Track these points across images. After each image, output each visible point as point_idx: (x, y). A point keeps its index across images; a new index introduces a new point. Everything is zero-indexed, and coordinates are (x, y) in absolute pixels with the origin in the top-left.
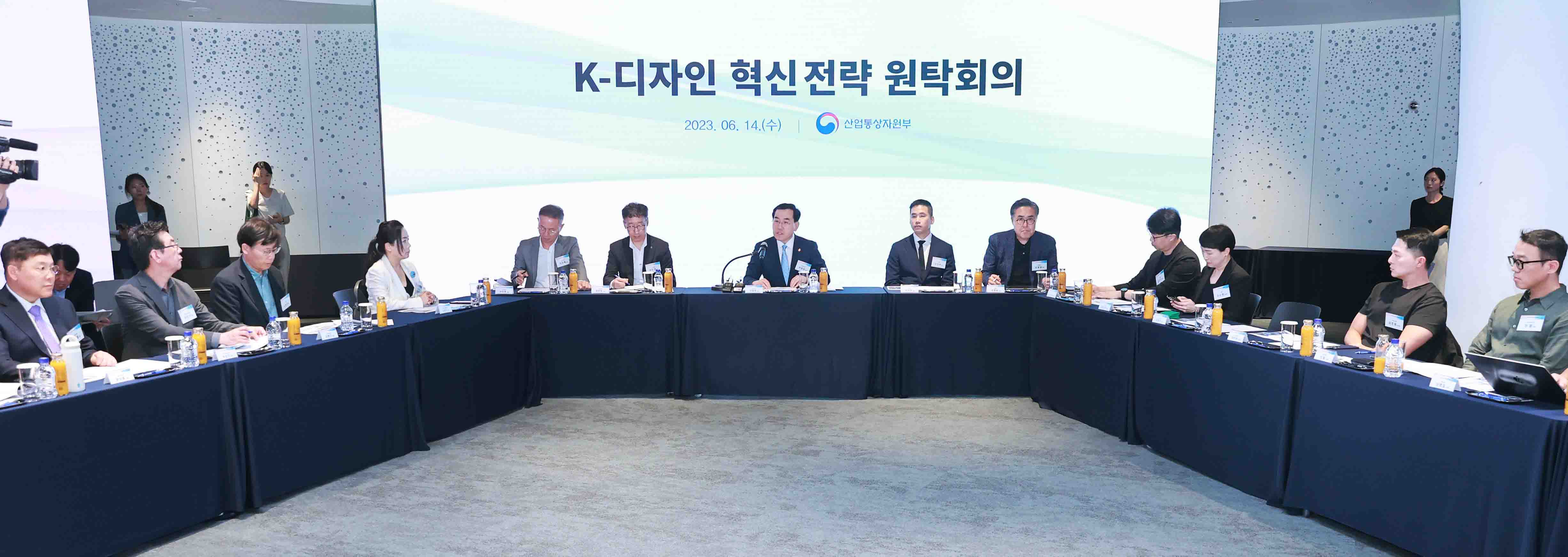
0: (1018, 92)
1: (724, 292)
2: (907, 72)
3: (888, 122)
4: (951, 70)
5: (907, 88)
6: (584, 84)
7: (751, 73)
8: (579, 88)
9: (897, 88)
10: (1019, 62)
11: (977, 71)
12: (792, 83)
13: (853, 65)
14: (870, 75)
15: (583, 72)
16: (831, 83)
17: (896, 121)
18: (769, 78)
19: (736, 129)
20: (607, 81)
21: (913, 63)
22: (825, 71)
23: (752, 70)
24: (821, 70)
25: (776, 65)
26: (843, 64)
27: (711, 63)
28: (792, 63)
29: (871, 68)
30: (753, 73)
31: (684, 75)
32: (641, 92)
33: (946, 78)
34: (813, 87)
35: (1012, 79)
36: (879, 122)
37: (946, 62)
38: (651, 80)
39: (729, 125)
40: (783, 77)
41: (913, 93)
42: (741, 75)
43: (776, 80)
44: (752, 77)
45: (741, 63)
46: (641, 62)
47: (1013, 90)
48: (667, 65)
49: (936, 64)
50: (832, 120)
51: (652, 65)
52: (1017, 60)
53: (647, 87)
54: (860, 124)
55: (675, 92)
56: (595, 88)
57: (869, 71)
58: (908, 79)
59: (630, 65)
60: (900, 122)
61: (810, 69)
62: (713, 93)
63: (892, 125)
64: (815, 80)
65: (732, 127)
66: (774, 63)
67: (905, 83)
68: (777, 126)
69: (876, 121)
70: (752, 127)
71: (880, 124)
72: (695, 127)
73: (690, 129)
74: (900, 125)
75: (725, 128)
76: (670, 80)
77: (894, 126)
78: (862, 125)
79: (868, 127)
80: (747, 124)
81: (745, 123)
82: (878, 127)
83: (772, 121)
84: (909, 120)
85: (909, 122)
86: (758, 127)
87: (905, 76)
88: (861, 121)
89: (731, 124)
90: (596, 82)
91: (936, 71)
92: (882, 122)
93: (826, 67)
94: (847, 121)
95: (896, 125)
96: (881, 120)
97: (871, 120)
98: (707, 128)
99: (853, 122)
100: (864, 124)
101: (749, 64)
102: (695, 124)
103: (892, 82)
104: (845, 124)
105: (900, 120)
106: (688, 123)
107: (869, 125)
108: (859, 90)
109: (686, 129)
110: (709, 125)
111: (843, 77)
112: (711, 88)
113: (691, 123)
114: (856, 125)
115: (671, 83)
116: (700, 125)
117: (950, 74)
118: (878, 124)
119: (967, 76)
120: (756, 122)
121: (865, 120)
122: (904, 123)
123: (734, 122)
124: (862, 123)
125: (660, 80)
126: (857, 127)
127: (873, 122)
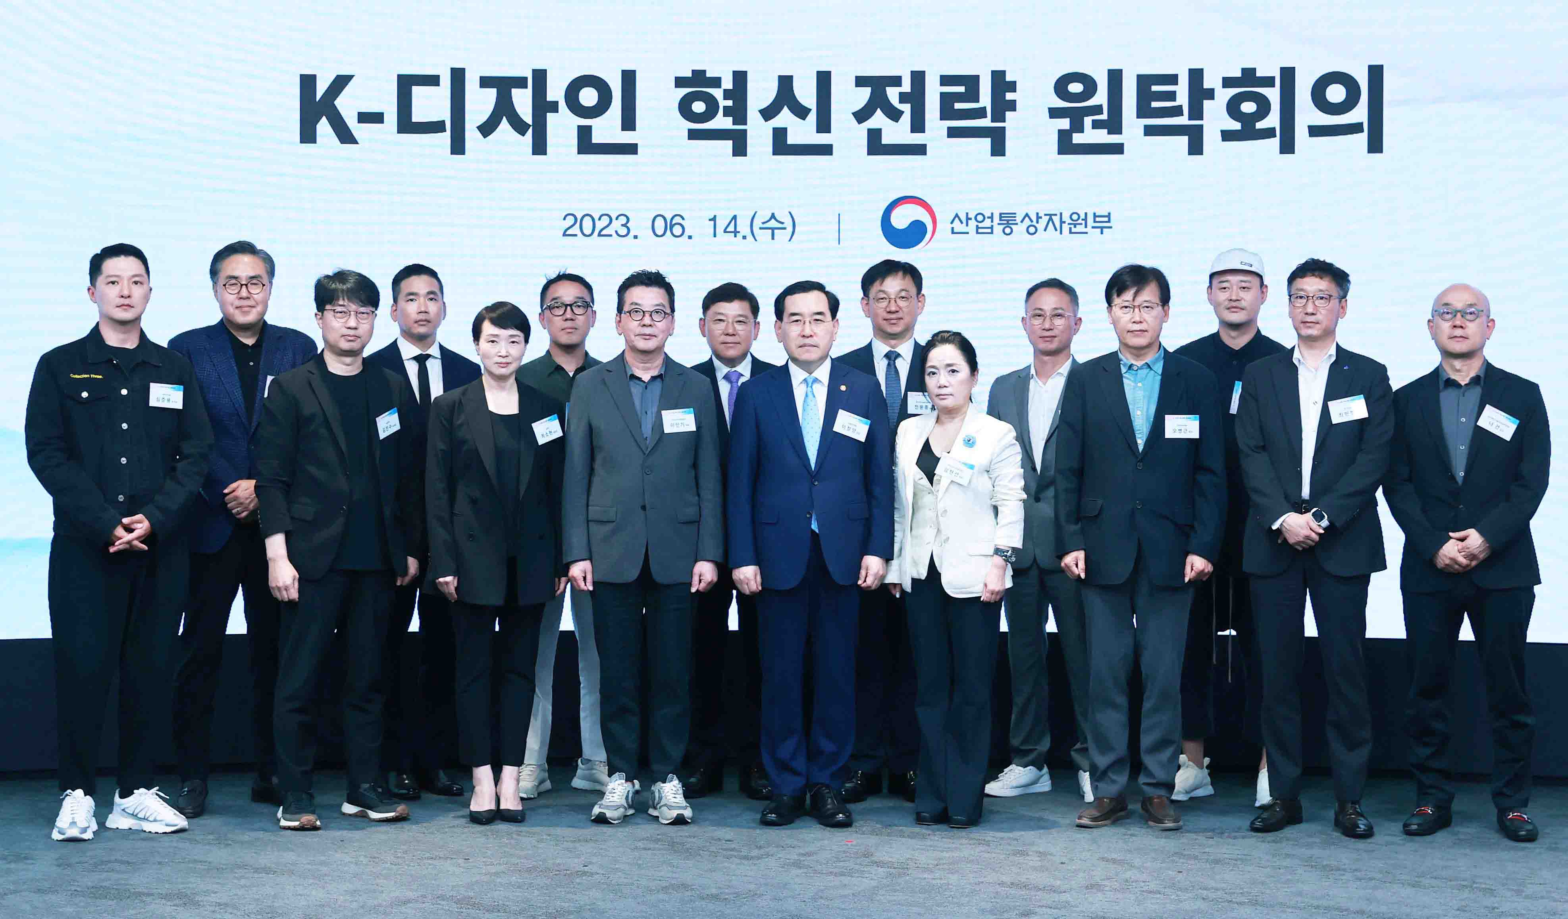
0: (1375, 145)
2: (1101, 98)
3: (1056, 219)
4: (1210, 94)
5: (1102, 137)
6: (319, 127)
7: (723, 103)
8: (308, 135)
9: (1077, 138)
10: (1376, 73)
11: (1273, 95)
12: (824, 125)
13: (971, 83)
14: (1012, 106)
15: (318, 97)
16: (918, 125)
17: (1075, 217)
18: (768, 113)
19: (686, 235)
20: (376, 118)
21: (1115, 77)
22: (904, 98)
23: (727, 94)
24: (893, 93)
25: (785, 83)
26: (946, 80)
28: (824, 80)
29: (1014, 90)
30: (729, 103)
31: (562, 105)
32: (458, 147)
33: (1196, 112)
34: (874, 136)
35: (1360, 114)
36: (1034, 218)
37: (1196, 75)
38: (483, 115)
39: (669, 226)
40: (802, 112)
41: (1118, 149)
42: (699, 107)
43: (785, 118)
44: (727, 112)
45: (699, 78)
46: (458, 76)
47: (1362, 138)
48: (521, 82)
49: (1172, 79)
50: (919, 214)
51: (485, 82)
52: (1371, 68)
53: (472, 134)
54: (988, 223)
55: (540, 147)
56: (345, 136)
57: (1009, 96)
58: (1104, 116)
59: (433, 80)
60: (1085, 219)
61: (866, 93)
62: (631, 149)
63: (1066, 228)
64: (879, 119)
65: (677, 230)
66: (781, 78)
67: (1096, 125)
68: (785, 228)
69: (1027, 215)
70: (725, 231)
71: (1037, 222)
72: (587, 230)
73: (576, 235)
74: (1086, 227)
75: (660, 232)
76: (528, 119)
77: (1070, 229)
78: (992, 226)
79: (1008, 230)
80: (713, 222)
81: (710, 220)
82: (1032, 231)
83: (773, 216)
84: (1107, 214)
85: (1106, 219)
86: (739, 232)
87: (1098, 109)
88: (990, 215)
89: (674, 222)
90: (351, 121)
91: (1172, 96)
92: (1041, 218)
93: (906, 87)
94: (957, 216)
95: (1075, 227)
96: (1040, 215)
97: (1015, 214)
98: (616, 232)
99: (971, 219)
100: (999, 224)
101: (719, 79)
102: (587, 223)
103: (1064, 124)
104: (952, 223)
105: (1086, 214)
106: (570, 220)
107: (1011, 226)
108: (986, 143)
109: (564, 235)
110: (622, 225)
111: (947, 112)
112: (627, 138)
113: (578, 221)
114: (977, 226)
115: (531, 124)
116: (599, 225)
117: (1207, 103)
118: (1033, 224)
119: (1248, 107)
120: (735, 217)
121: (1001, 214)
122: (1095, 222)
123: (683, 219)
124: (992, 222)
125: (504, 118)
126: (980, 231)
127: (1019, 219)
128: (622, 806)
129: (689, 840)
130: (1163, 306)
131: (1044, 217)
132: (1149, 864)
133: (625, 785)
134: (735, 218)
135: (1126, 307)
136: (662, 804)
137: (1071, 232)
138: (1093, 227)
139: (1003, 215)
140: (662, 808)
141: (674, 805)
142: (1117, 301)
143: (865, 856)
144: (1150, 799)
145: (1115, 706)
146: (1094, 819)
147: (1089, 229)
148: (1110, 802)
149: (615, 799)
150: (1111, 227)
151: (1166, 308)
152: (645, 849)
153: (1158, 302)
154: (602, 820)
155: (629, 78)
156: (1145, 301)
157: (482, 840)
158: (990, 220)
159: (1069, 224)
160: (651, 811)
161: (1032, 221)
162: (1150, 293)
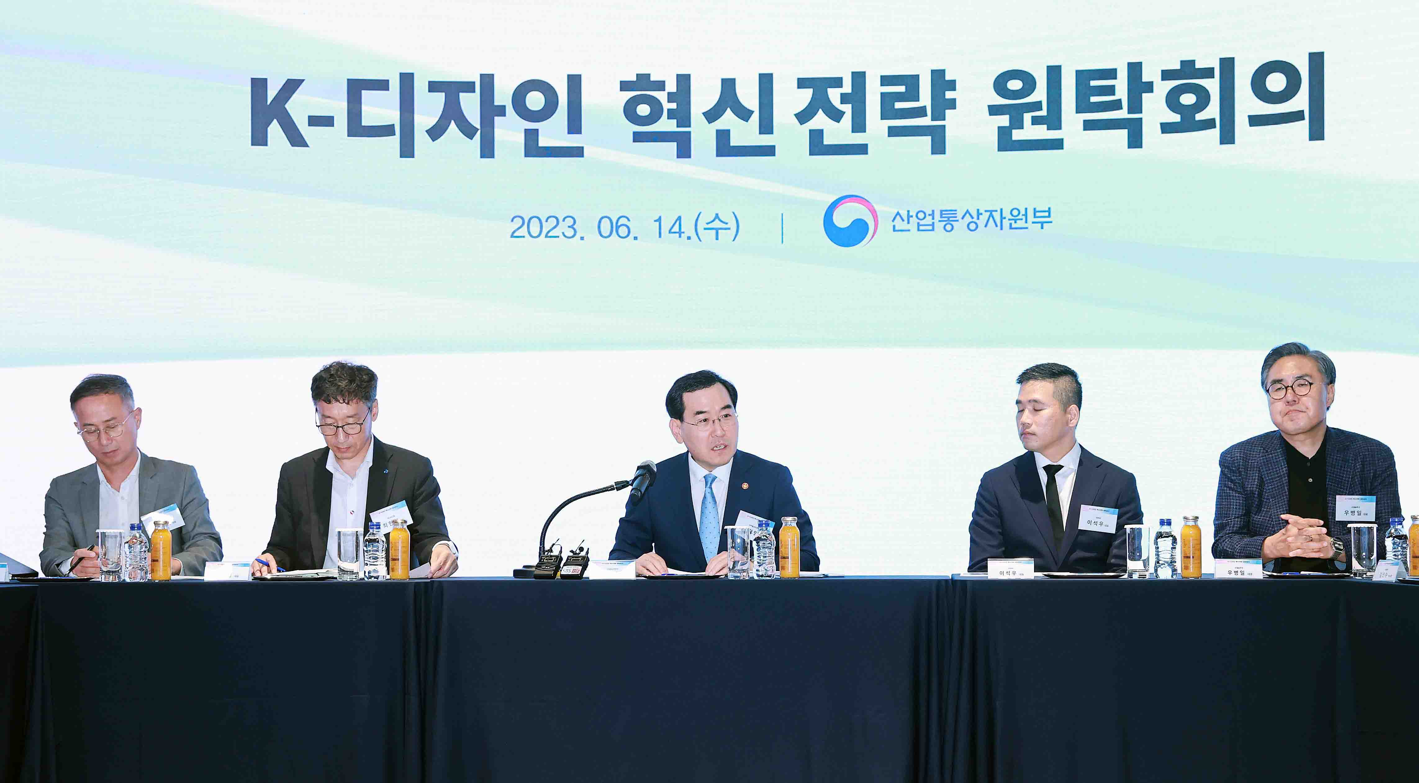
0: (1317, 133)
1: (537, 577)
2: (1040, 94)
3: (997, 216)
4: (1149, 87)
5: (1041, 132)
6: (270, 129)
7: (667, 106)
8: (259, 138)
9: (1017, 135)
10: (1317, 60)
11: (1213, 85)
12: (766, 126)
13: (912, 82)
14: (952, 104)
15: (269, 103)
16: (859, 125)
17: (1015, 213)
18: (712, 116)
19: (632, 236)
20: (328, 121)
21: (1054, 73)
22: (845, 98)
23: (671, 97)
24: (834, 95)
25: (728, 85)
26: (886, 80)
27: (574, 82)
28: (766, 82)
29: (954, 89)
30: (673, 106)
31: (510, 110)
32: (407, 150)
33: (1136, 106)
34: (816, 136)
35: (1301, 101)
36: (975, 215)
37: (1135, 69)
38: (432, 121)
39: (615, 227)
40: (744, 114)
41: (1057, 144)
42: (643, 110)
43: (728, 119)
44: (671, 114)
45: (643, 81)
46: (407, 80)
47: (1303, 126)
48: (469, 87)
49: (1111, 74)
50: (859, 211)
51: (434, 87)
52: (1312, 55)
53: (421, 138)
54: (929, 220)
55: (487, 150)
56: (296, 139)
57: (949, 95)
58: (1044, 113)
59: (383, 85)
60: (1026, 215)
61: (807, 94)
62: (578, 152)
63: (1006, 223)
64: (820, 120)
65: (623, 231)
66: (723, 81)
67: (1036, 121)
68: (729, 229)
69: (968, 212)
70: (670, 232)
71: (978, 219)
72: (535, 231)
73: (523, 237)
74: (1026, 222)
75: (606, 233)
76: (476, 122)
77: (1011, 224)
78: (933, 223)
79: (949, 227)
80: (658, 223)
81: (655, 221)
82: (972, 227)
83: (717, 216)
84: (1047, 209)
85: (1047, 214)
86: (683, 233)
87: (1037, 106)
88: (931, 213)
89: (619, 224)
90: (302, 124)
91: (1110, 91)
92: (981, 214)
93: (847, 88)
94: (898, 215)
95: (1015, 222)
96: (980, 212)
97: (956, 211)
98: (563, 233)
99: (912, 217)
100: (940, 221)
101: (663, 82)
102: (535, 224)
103: (1004, 121)
104: (893, 222)
105: (1026, 209)
106: (518, 222)
107: (951, 222)
108: (926, 142)
109: (512, 236)
110: (569, 227)
111: (888, 111)
112: (573, 141)
113: (526, 223)
114: (918, 223)
115: (479, 128)
116: (547, 227)
117: (1145, 97)
118: (973, 220)
119: (1188, 99)
120: (679, 218)
121: (941, 211)
122: (1035, 217)
123: (629, 220)
124: (933, 219)
125: (453, 122)
126: (921, 228)
127: (959, 216)
131: (984, 214)
137: (1011, 228)
138: (1034, 223)
139: (943, 212)
147: (1029, 225)
150: (1051, 222)
158: (931, 217)
159: (1009, 220)
161: (973, 218)
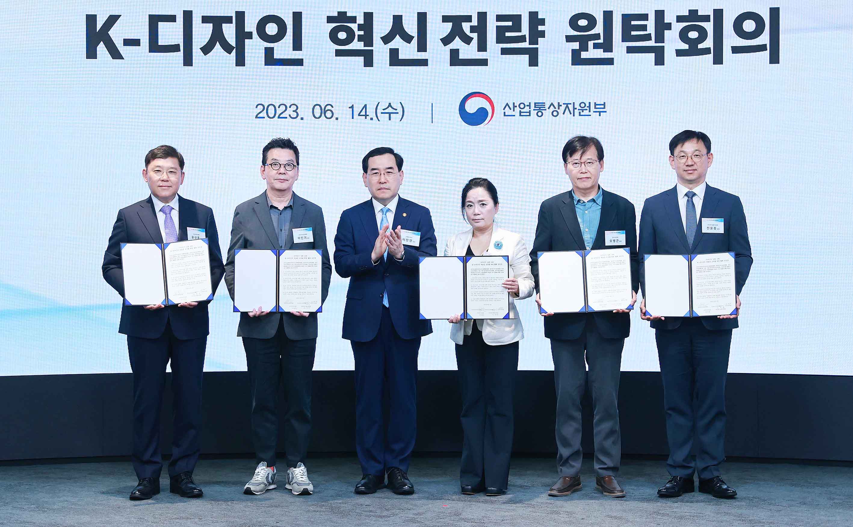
0: (774, 59)
2: (599, 29)
3: (571, 107)
4: (669, 26)
5: (599, 54)
6: (98, 48)
7: (358, 33)
8: (91, 54)
9: (584, 55)
10: (775, 13)
11: (709, 26)
12: (422, 47)
13: (516, 19)
14: (542, 34)
15: (97, 31)
16: (482, 47)
17: (583, 105)
18: (386, 39)
19: (334, 117)
20: (136, 42)
21: (608, 16)
22: (473, 29)
23: (360, 27)
24: (466, 27)
25: (398, 20)
26: (500, 18)
28: (422, 18)
29: (544, 24)
30: (362, 33)
31: (255, 34)
32: (188, 61)
33: (660, 38)
34: (454, 53)
35: (764, 39)
36: (557, 106)
37: (660, 14)
38: (204, 42)
39: (324, 111)
40: (408, 39)
41: (610, 62)
42: (342, 35)
43: (398, 42)
44: (360, 38)
45: (342, 17)
46: (188, 16)
47: (765, 55)
48: (228, 20)
49: (645, 17)
50: (483, 103)
51: (205, 19)
52: (772, 9)
53: (197, 53)
54: (527, 109)
55: (240, 61)
56: (116, 54)
57: (540, 28)
58: (601, 41)
59: (172, 19)
60: (589, 107)
61: (449, 26)
62: (299, 62)
63: (577, 112)
64: (457, 43)
65: (329, 114)
66: (394, 17)
67: (596, 46)
68: (398, 113)
69: (552, 104)
70: (359, 115)
71: (559, 109)
72: (271, 114)
73: (264, 118)
74: (590, 111)
75: (317, 115)
76: (233, 43)
77: (580, 113)
78: (530, 111)
79: (540, 114)
80: (351, 109)
81: (349, 108)
82: (555, 114)
83: (390, 105)
84: (603, 103)
85: (603, 106)
86: (368, 115)
87: (597, 36)
88: (528, 104)
89: (326, 109)
90: (119, 44)
91: (644, 28)
92: (561, 106)
93: (475, 22)
94: (507, 104)
95: (583, 112)
96: (560, 104)
97: (544, 103)
98: (290, 115)
99: (516, 107)
100: (534, 110)
101: (355, 17)
102: (272, 109)
103: (576, 45)
104: (504, 109)
105: (590, 103)
106: (260, 108)
107: (542, 111)
108: (526, 58)
109: (257, 117)
110: (293, 111)
111: (501, 38)
112: (296, 55)
113: (265, 109)
114: (520, 111)
115: (235, 46)
116: (279, 111)
117: (666, 32)
118: (556, 110)
119: (693, 35)
121: (535, 103)
122: (595, 108)
123: (333, 107)
124: (530, 108)
125: (218, 43)
126: (522, 114)
127: (547, 106)
128: (263, 483)
129: (342, 505)
130: (600, 161)
131: (563, 105)
132: (638, 520)
133: (266, 469)
134: (365, 106)
135: (576, 163)
136: (293, 482)
137: (580, 115)
138: (594, 112)
139: (537, 104)
140: (294, 485)
141: (301, 482)
142: (570, 159)
143: (455, 515)
144: (603, 478)
145: (572, 418)
146: (560, 491)
147: (592, 113)
148: (570, 480)
149: (259, 479)
150: (606, 112)
151: (601, 162)
152: (314, 511)
153: (597, 159)
154: (248, 492)
155: (297, 17)
156: (588, 159)
157: (210, 506)
158: (528, 107)
159: (579, 110)
160: (288, 486)
161: (555, 108)
162: (591, 153)
